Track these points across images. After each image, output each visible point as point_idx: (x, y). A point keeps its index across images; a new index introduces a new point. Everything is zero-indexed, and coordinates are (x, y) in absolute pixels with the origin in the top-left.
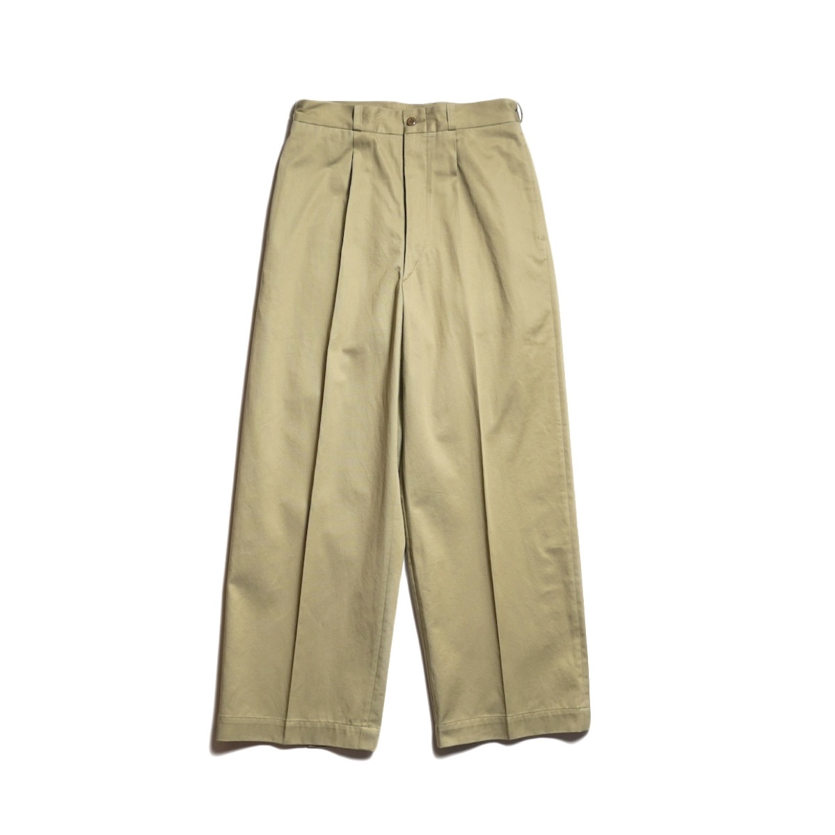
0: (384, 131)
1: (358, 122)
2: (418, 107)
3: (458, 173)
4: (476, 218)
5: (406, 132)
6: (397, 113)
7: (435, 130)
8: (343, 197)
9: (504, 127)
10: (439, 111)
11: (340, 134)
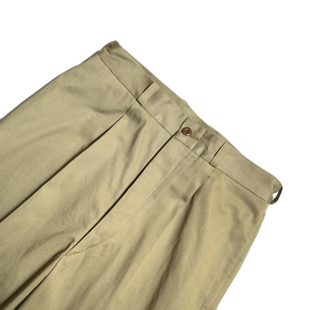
0: (160, 121)
1: (144, 97)
2: (202, 124)
3: (188, 202)
4: (171, 249)
5: (175, 136)
6: (182, 115)
7: (199, 154)
8: (86, 143)
9: (254, 199)
10: (215, 142)
11: (124, 94)
